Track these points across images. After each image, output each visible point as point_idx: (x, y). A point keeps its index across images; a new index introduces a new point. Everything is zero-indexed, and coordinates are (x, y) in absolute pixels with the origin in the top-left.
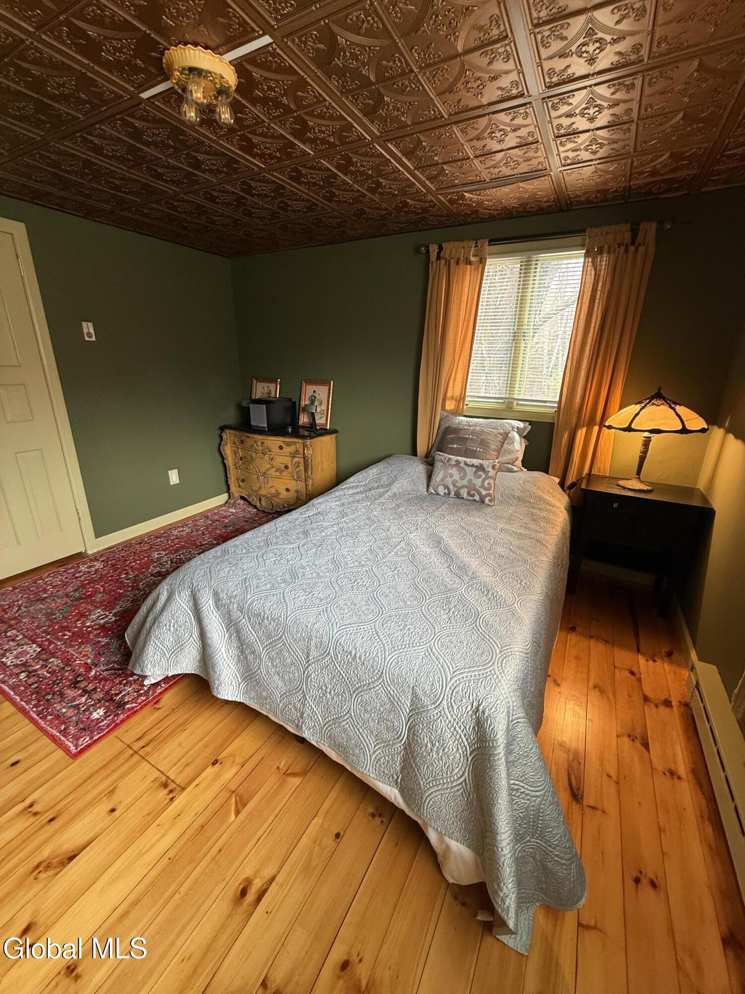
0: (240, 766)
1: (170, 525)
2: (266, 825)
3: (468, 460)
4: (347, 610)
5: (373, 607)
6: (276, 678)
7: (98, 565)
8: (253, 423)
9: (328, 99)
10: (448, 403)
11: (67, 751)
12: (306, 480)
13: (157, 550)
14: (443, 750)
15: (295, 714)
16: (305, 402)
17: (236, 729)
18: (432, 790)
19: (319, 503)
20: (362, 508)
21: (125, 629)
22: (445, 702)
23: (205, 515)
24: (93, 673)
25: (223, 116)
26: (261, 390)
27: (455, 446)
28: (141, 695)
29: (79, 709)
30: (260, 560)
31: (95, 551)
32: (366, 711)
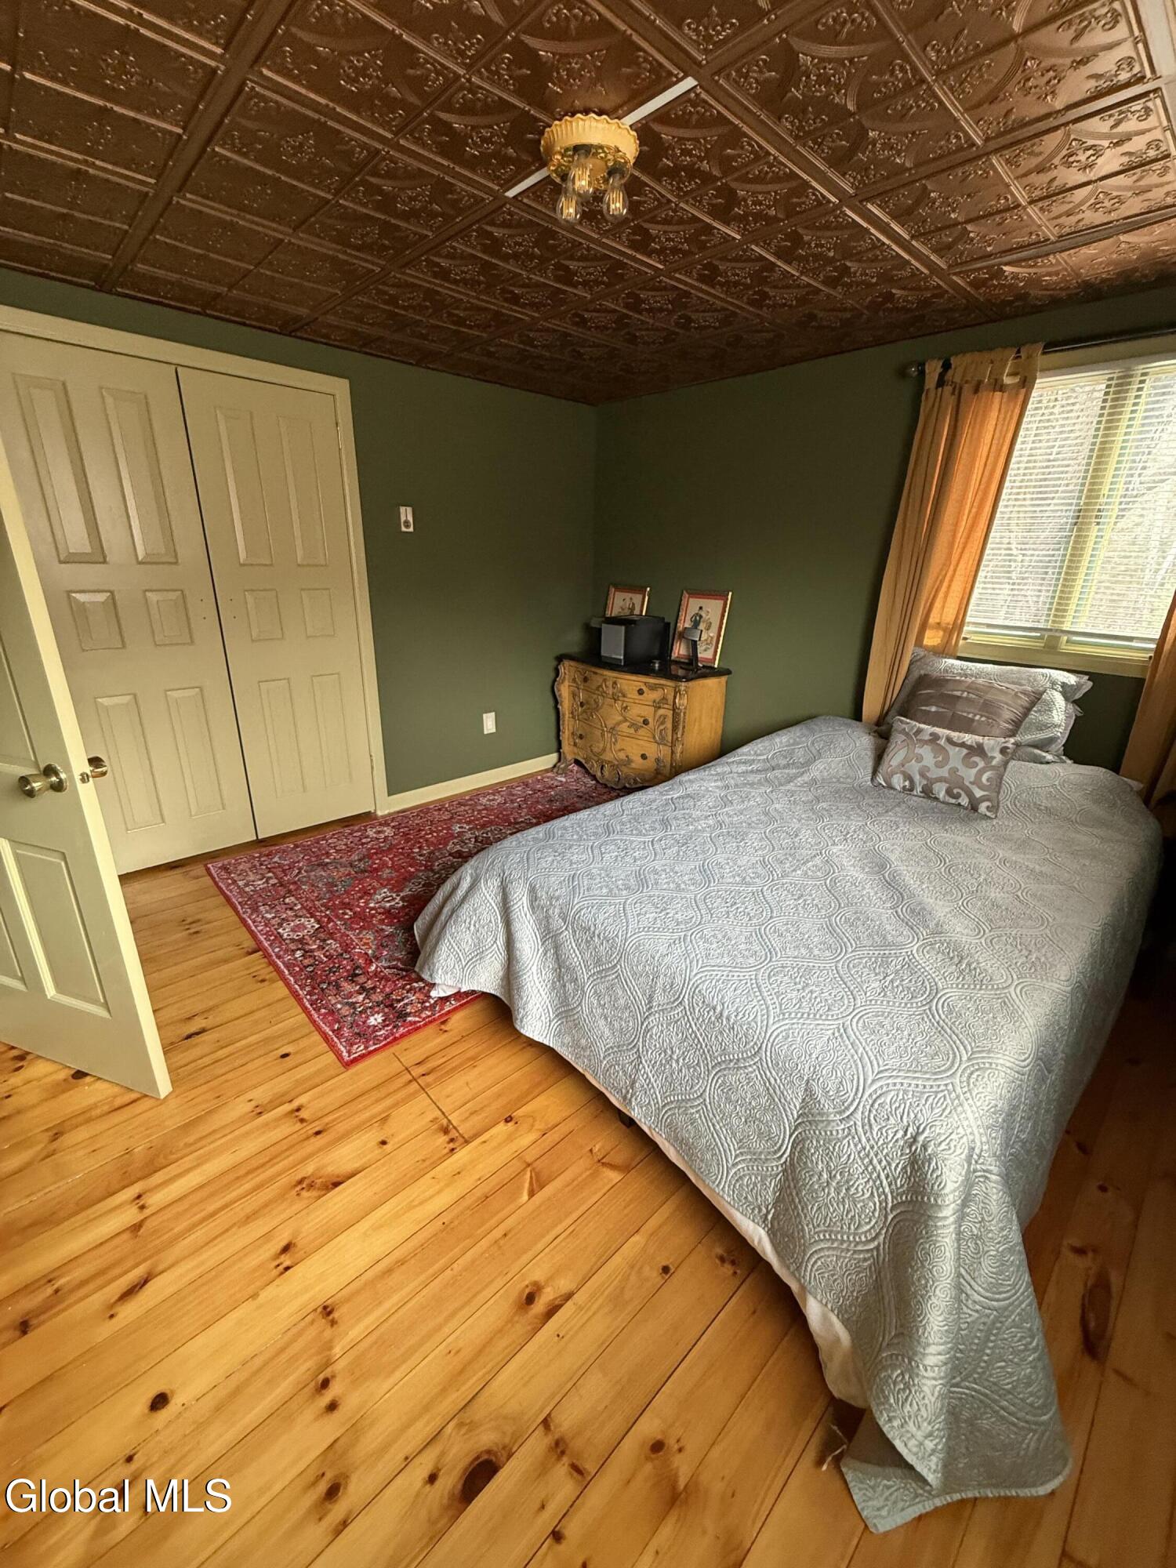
0: (539, 1134)
1: (478, 789)
2: (569, 1221)
3: (955, 735)
4: (714, 946)
5: (756, 947)
6: (602, 1022)
7: (388, 831)
8: (603, 653)
9: (772, 151)
10: (928, 633)
11: (339, 1056)
12: (673, 745)
13: (460, 822)
14: (848, 1189)
15: (624, 1082)
16: (685, 623)
17: (539, 1084)
18: (822, 1245)
19: (690, 781)
20: (757, 796)
21: (415, 919)
22: (858, 1115)
23: (523, 781)
24: (373, 968)
25: (612, 206)
26: (620, 603)
27: (933, 709)
28: (426, 1008)
29: (355, 1008)
30: (596, 851)
31: (386, 812)
32: (729, 1100)
